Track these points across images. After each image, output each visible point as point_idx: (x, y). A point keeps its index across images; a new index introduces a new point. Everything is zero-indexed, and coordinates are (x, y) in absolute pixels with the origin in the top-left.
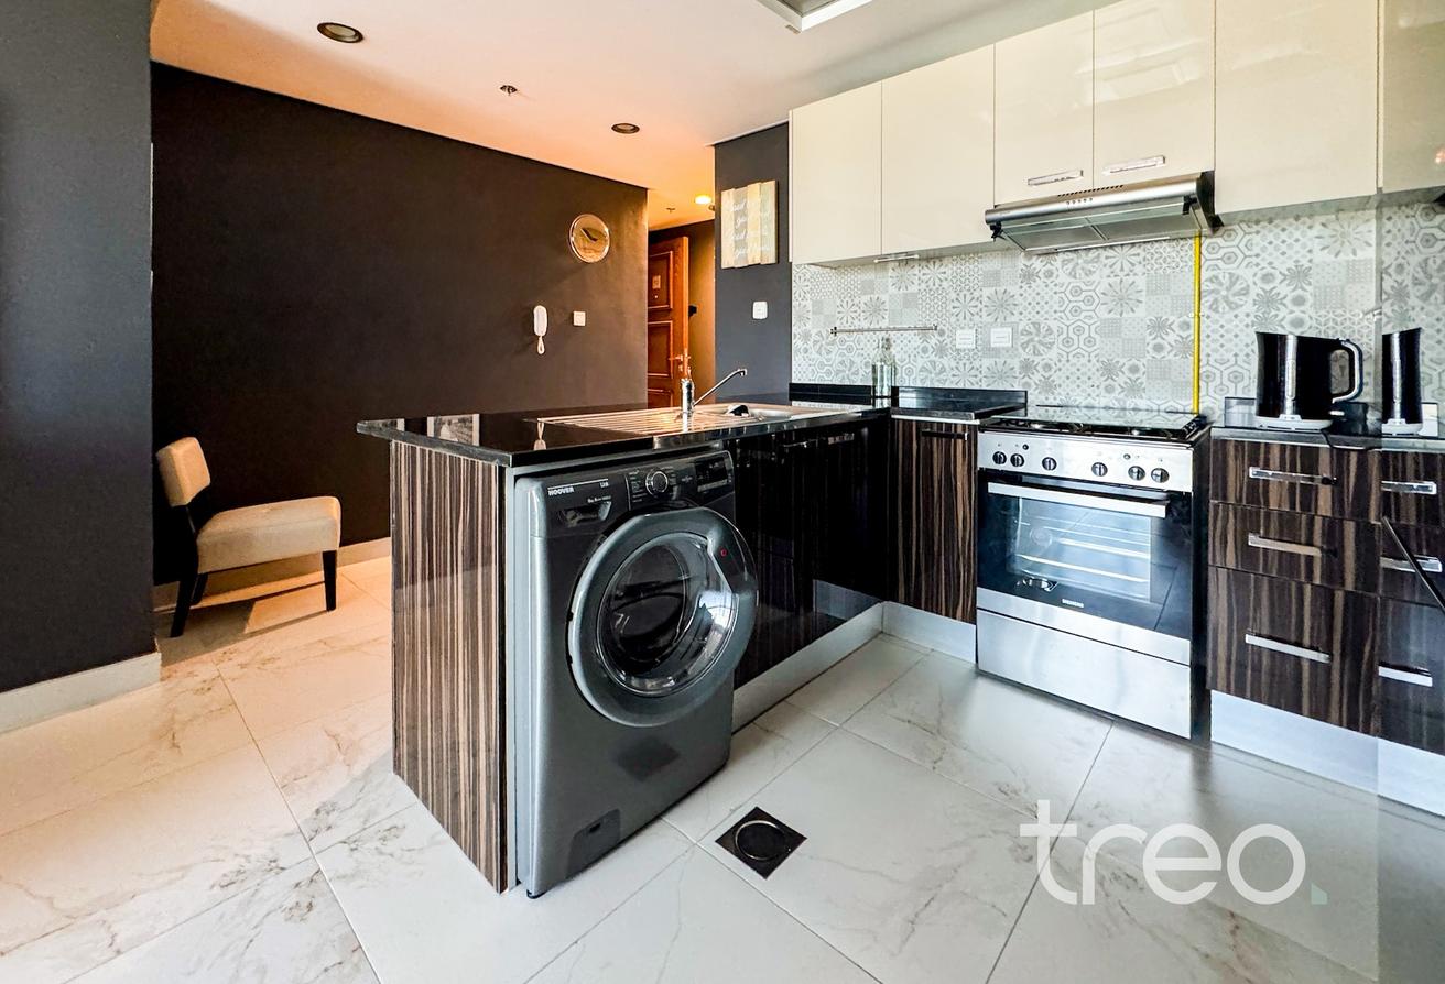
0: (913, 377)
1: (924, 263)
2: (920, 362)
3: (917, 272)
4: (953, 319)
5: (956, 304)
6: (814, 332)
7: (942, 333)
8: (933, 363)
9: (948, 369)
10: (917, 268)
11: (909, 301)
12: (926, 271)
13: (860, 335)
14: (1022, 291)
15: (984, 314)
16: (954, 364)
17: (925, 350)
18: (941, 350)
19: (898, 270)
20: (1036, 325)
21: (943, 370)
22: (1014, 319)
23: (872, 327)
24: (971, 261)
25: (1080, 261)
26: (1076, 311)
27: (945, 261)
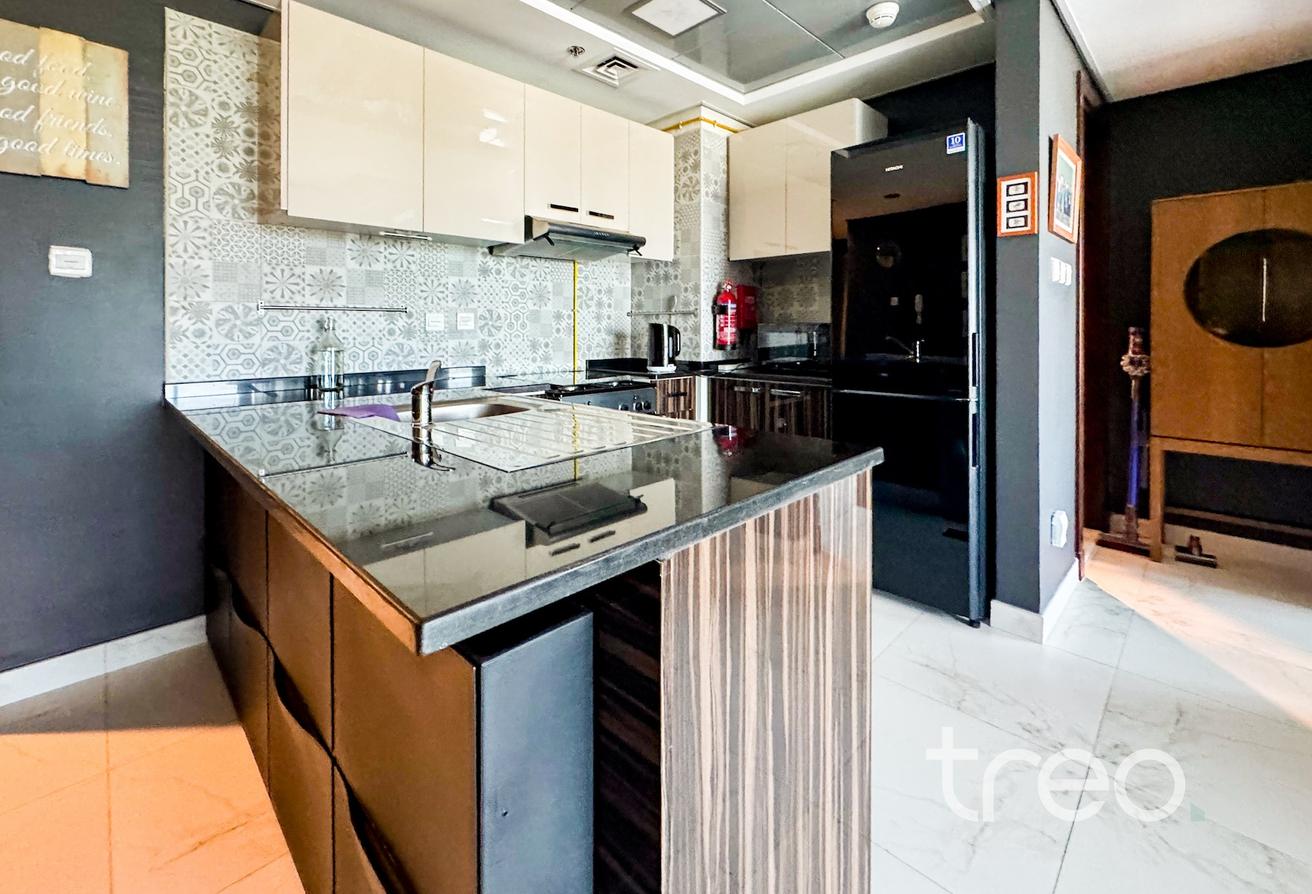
0: (378, 361)
1: (391, 242)
2: (386, 345)
3: (382, 250)
4: (422, 302)
5: (424, 288)
6: (216, 307)
7: (410, 316)
8: (401, 346)
9: (416, 351)
10: (382, 245)
11: (373, 279)
12: (393, 250)
13: (305, 314)
14: (480, 283)
15: (450, 299)
16: (422, 346)
17: (391, 332)
18: (409, 333)
19: (358, 243)
20: (490, 312)
21: (411, 352)
22: (474, 306)
23: (323, 304)
24: (439, 249)
25: (518, 266)
26: (515, 303)
27: (414, 244)
